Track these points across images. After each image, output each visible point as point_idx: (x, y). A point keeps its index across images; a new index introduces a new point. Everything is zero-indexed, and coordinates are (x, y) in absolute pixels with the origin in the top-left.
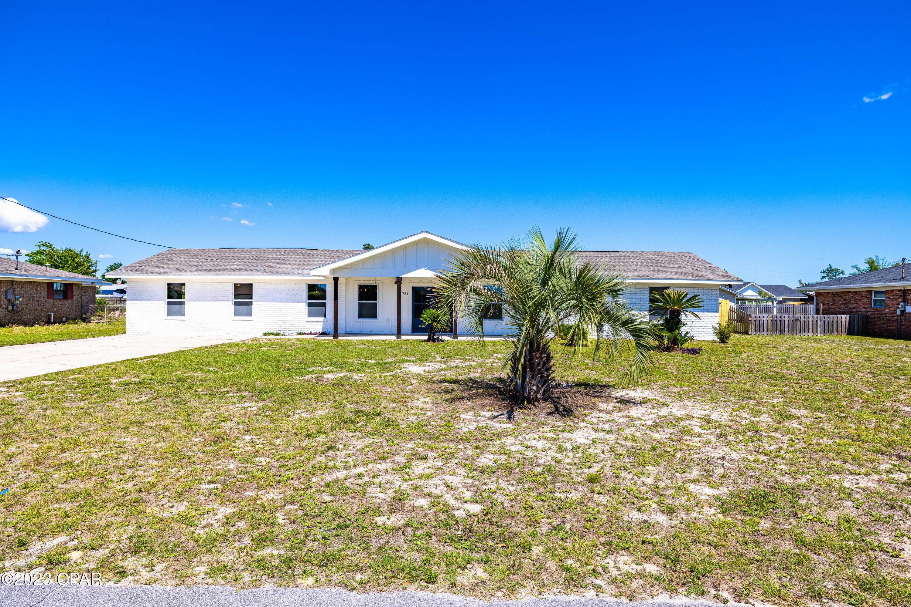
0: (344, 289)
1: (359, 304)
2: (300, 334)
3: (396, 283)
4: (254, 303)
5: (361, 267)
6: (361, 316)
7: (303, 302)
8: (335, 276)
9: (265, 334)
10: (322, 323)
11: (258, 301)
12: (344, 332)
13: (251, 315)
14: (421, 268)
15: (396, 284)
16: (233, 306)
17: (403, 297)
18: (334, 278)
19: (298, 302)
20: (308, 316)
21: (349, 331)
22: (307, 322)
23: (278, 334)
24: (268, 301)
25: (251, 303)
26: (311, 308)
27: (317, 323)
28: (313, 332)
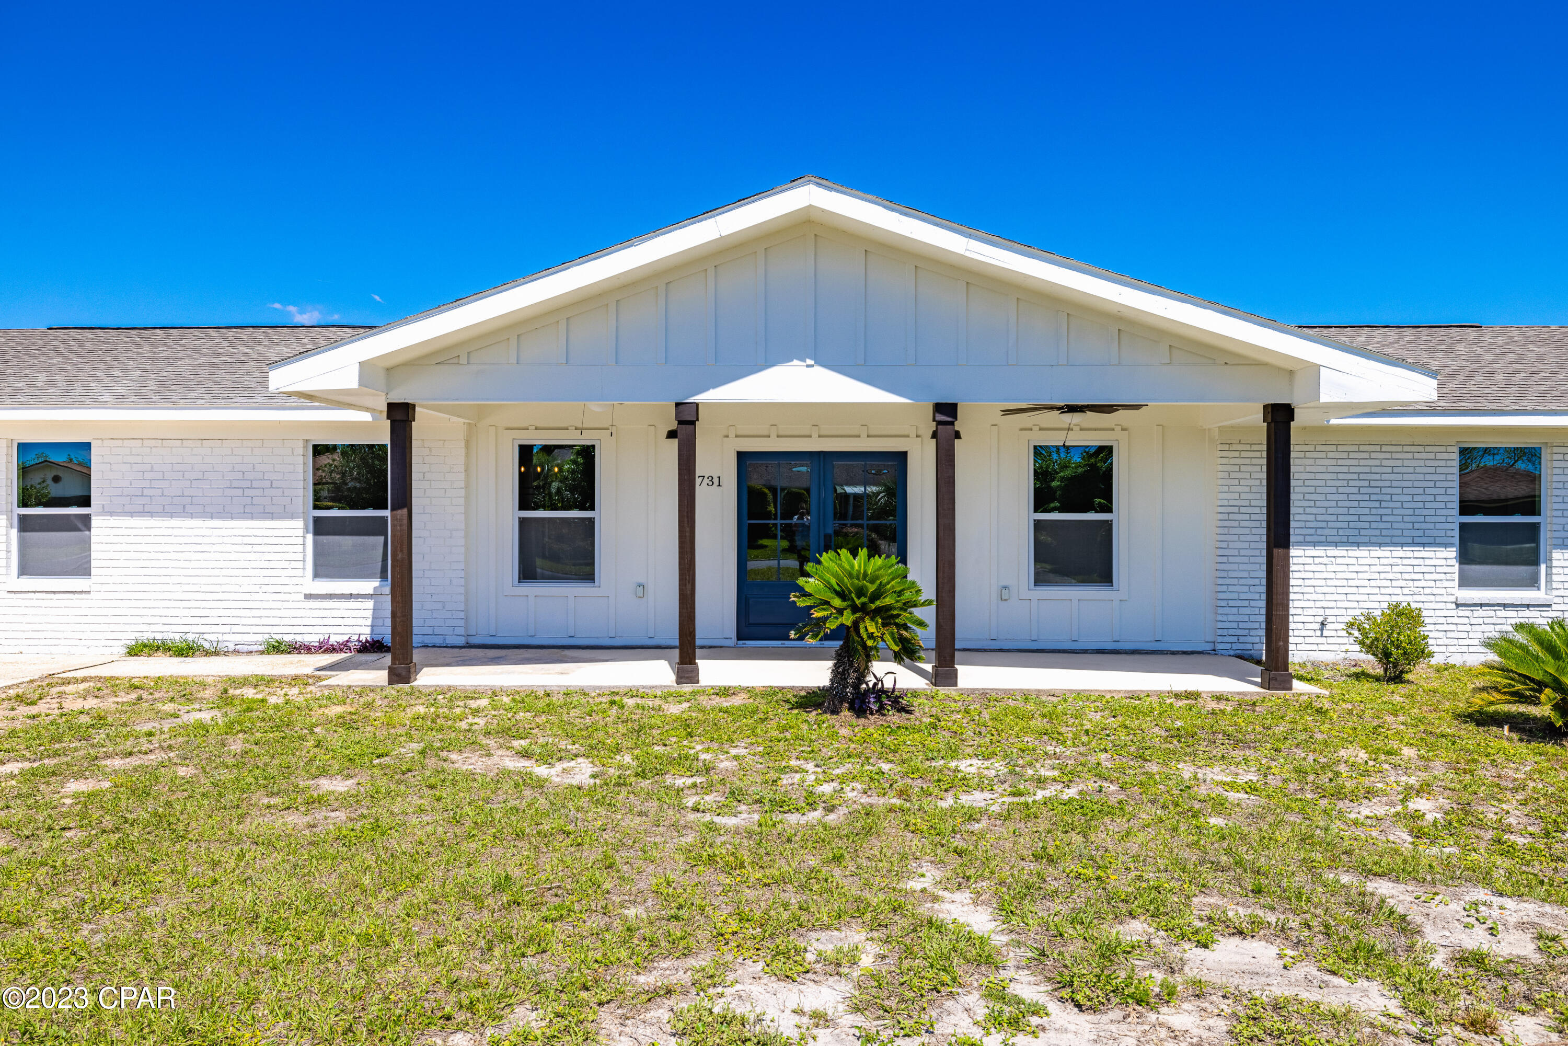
0: (462, 460)
1: (523, 522)
2: (277, 648)
3: (672, 435)
4: (95, 522)
5: (513, 360)
6: (527, 573)
7: (292, 516)
8: (398, 397)
9: (135, 651)
10: (370, 604)
11: (111, 514)
12: (461, 641)
13: (84, 570)
14: (784, 358)
15: (675, 442)
16: (14, 533)
17: (702, 492)
18: (391, 406)
19: (272, 516)
20: (316, 575)
21: (482, 632)
22: (309, 597)
23: (186, 650)
24: (152, 514)
25: (86, 521)
26: (324, 539)
27: (352, 604)
28: (334, 640)
